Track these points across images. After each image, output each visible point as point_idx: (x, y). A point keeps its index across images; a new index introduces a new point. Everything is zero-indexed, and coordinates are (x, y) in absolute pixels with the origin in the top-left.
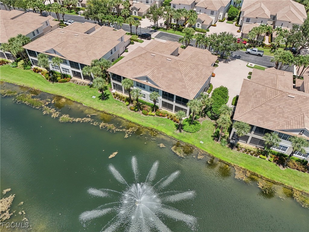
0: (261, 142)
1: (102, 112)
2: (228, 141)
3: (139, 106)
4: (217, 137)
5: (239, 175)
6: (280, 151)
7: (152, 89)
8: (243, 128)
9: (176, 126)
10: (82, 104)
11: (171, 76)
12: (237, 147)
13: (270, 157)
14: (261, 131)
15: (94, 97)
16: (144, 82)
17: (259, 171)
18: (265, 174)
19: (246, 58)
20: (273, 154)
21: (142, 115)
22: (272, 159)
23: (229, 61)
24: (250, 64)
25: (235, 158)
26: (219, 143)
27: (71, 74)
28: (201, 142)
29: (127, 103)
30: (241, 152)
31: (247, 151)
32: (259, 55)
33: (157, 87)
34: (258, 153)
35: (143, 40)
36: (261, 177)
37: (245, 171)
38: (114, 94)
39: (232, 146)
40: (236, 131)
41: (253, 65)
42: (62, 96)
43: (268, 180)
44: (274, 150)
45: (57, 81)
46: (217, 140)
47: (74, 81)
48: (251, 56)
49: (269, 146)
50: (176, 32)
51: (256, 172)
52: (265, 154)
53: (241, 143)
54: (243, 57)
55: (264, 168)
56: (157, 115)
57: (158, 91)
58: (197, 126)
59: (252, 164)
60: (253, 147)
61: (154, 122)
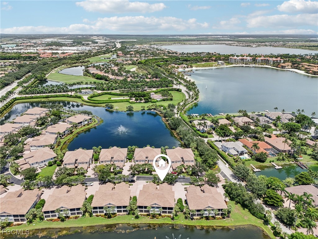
0: (200, 215)
1: (140, 224)
2: (190, 218)
3: (154, 216)
4: (186, 218)
5: (198, 228)
6: (206, 215)
7: (158, 208)
8: (194, 211)
9: (171, 219)
10: (130, 224)
11: (163, 200)
12: (194, 219)
13: (204, 219)
14: (198, 211)
15: (133, 219)
16: (154, 206)
17: (203, 224)
18: (205, 225)
19: (180, 181)
20: (204, 217)
21: (157, 219)
22: (205, 219)
23: (174, 184)
24: (182, 183)
25: (195, 223)
26: (188, 220)
27: (116, 212)
28: (182, 222)
29: (148, 216)
30: (195, 220)
31: (197, 219)
32: (184, 178)
33: (160, 206)
34: (200, 219)
35: (132, 183)
36: (204, 226)
37: (199, 226)
38: (140, 215)
39: (192, 219)
40: (192, 213)
41: (184, 183)
42: (119, 223)
43: (206, 226)
44: (204, 216)
45: (112, 218)
46: (187, 219)
47: (119, 215)
48: (181, 179)
49: (203, 215)
50: (144, 174)
51: (202, 225)
52: (202, 218)
53: (194, 217)
54: (178, 181)
55: (204, 223)
56: (162, 217)
57: (160, 207)
58: (178, 216)
59: (200, 223)
60: (198, 217)
61: (163, 220)
